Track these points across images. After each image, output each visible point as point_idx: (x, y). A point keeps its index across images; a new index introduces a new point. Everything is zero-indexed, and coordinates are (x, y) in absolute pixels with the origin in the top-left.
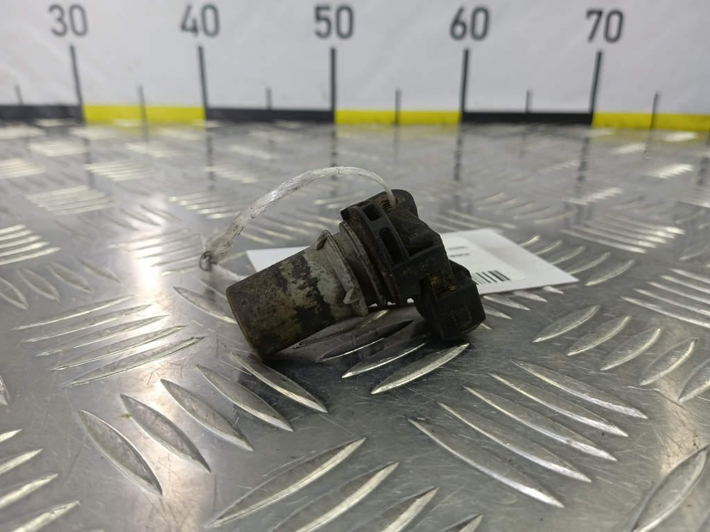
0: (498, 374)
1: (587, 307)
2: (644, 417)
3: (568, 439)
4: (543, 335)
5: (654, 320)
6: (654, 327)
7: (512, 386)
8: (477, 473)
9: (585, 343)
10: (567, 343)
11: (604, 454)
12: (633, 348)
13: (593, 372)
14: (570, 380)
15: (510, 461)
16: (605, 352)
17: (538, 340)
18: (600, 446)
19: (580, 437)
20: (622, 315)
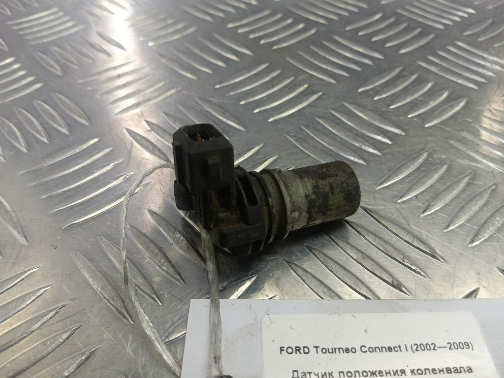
0: (334, 110)
1: (395, 68)
2: (403, 134)
3: (360, 144)
4: (364, 87)
5: (431, 77)
6: (429, 81)
7: (340, 117)
8: (314, 160)
9: (386, 92)
10: (376, 91)
11: (376, 152)
12: (412, 95)
13: (384, 109)
14: (370, 114)
15: (330, 154)
16: (395, 98)
17: (360, 90)
18: (376, 148)
19: (367, 144)
20: (413, 74)
